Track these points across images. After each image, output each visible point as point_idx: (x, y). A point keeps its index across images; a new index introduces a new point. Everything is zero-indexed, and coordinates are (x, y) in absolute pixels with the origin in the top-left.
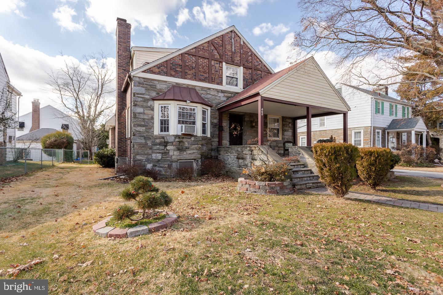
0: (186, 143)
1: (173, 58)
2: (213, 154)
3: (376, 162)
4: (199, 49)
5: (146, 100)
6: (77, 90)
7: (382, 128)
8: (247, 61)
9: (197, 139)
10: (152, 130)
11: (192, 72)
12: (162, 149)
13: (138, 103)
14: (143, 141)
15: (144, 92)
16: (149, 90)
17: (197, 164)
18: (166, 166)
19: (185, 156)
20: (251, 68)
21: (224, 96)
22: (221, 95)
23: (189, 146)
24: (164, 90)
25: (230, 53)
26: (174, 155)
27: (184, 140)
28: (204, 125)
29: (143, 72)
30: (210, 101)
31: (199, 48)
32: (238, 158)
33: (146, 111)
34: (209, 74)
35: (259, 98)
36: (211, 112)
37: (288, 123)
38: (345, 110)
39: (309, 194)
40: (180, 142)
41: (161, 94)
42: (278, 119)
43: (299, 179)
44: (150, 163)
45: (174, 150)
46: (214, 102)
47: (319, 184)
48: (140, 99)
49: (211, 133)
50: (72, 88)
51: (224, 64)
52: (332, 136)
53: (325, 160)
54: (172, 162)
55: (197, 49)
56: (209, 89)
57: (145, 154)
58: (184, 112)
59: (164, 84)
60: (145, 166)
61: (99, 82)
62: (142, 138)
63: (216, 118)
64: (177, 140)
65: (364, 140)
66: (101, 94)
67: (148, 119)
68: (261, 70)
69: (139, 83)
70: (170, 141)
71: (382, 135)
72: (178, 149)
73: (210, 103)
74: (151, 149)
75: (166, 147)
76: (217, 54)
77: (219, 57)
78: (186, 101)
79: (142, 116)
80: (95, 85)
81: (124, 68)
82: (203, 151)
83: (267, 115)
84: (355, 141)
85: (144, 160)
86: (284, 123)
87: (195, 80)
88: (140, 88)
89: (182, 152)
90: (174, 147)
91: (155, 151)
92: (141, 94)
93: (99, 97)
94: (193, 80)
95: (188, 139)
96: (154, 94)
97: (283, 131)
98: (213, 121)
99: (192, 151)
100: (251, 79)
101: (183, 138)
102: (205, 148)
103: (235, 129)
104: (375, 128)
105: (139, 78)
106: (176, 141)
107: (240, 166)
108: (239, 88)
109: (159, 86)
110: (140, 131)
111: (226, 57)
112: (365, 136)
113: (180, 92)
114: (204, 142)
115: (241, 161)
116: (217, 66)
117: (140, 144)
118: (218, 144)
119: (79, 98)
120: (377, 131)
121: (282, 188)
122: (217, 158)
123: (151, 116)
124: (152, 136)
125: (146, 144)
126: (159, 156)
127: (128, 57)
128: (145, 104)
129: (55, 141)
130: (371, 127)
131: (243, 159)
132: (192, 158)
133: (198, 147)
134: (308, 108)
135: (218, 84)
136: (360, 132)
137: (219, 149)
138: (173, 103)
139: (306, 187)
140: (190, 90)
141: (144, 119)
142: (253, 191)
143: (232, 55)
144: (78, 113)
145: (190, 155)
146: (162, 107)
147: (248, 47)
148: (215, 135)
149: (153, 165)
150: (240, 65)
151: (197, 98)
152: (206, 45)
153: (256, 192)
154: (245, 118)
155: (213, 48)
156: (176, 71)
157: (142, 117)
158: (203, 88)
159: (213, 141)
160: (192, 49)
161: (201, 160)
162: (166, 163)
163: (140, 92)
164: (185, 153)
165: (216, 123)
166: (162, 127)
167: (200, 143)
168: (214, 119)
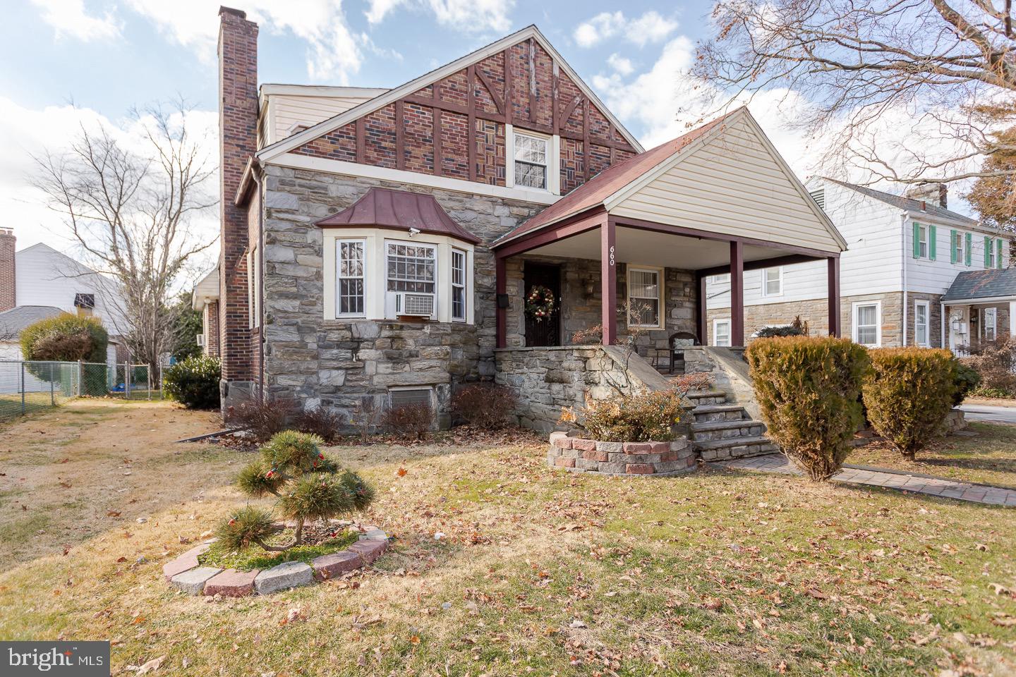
0: (411, 342)
1: (372, 114)
2: (482, 369)
3: (915, 386)
4: (442, 90)
5: (301, 228)
6: (115, 201)
7: (931, 297)
8: (570, 120)
9: (438, 329)
10: (318, 307)
11: (424, 150)
12: (347, 359)
13: (280, 237)
14: (295, 338)
15: (295, 207)
16: (308, 200)
17: (439, 397)
18: (357, 403)
19: (407, 375)
20: (581, 138)
21: (511, 215)
22: (502, 211)
23: (418, 349)
24: (349, 201)
25: (524, 100)
26: (377, 373)
27: (405, 333)
28: (457, 293)
29: (291, 152)
30: (472, 229)
31: (442, 87)
32: (549, 380)
33: (301, 258)
34: (468, 156)
35: (602, 219)
36: (475, 258)
37: (681, 286)
38: (832, 248)
39: (737, 473)
40: (393, 339)
41: (340, 210)
42: (655, 275)
43: (710, 434)
44: (314, 397)
45: (378, 361)
46: (483, 230)
47: (763, 448)
48: (284, 226)
49: (476, 312)
50: (101, 195)
51: (509, 127)
52: (798, 318)
53: (779, 383)
54: (373, 392)
55: (436, 91)
56: (471, 195)
57: (301, 373)
58: (404, 259)
59: (349, 183)
60: (299, 403)
61: (174, 179)
62: (292, 329)
63: (488, 274)
64: (386, 333)
65: (883, 328)
66: (179, 212)
67: (306, 279)
68: (609, 143)
69: (283, 182)
70: (366, 337)
71: (932, 315)
72: (388, 358)
73: (471, 232)
74: (315, 357)
75: (356, 353)
76: (490, 102)
77: (494, 111)
78: (407, 230)
79: (291, 271)
80: (164, 189)
81: (241, 143)
82: (455, 362)
83: (625, 264)
84: (860, 331)
85: (298, 389)
86: (670, 285)
87: (433, 171)
88: (284, 195)
89: (399, 366)
90: (379, 352)
91: (328, 364)
92: (287, 212)
93: (173, 219)
94: (426, 172)
95: (414, 332)
96: (322, 212)
97: (670, 306)
98: (480, 282)
99: (426, 364)
100: (582, 169)
101: (402, 328)
102: (460, 355)
103: (540, 301)
104: (912, 296)
105: (282, 167)
106: (382, 335)
107: (554, 402)
108: (551, 193)
109: (335, 190)
110: (286, 312)
111: (513, 111)
112: (888, 318)
113: (392, 206)
114: (457, 338)
115: (556, 387)
116: (491, 133)
117: (287, 345)
118: (495, 343)
119: (120, 224)
120: (918, 302)
121: (667, 458)
122: (492, 380)
123: (315, 270)
124: (319, 325)
125: (304, 345)
126: (338, 378)
127: (252, 111)
128: (298, 238)
130: (903, 292)
131: (561, 381)
132: (426, 380)
133: (442, 350)
134: (733, 245)
135: (493, 182)
136: (873, 308)
137: (498, 356)
138: (374, 235)
139: (731, 454)
140: (417, 200)
141: (296, 278)
142: (588, 466)
143: (529, 104)
144: (118, 262)
145: (420, 373)
146: (344, 246)
147: (572, 82)
148: (486, 320)
149: (323, 401)
150: (551, 132)
151: (438, 221)
152: (461, 78)
153: (597, 470)
154: (566, 272)
155: (478, 86)
156: (381, 150)
157: (291, 273)
158: (452, 194)
159: (482, 336)
160: (423, 89)
161: (451, 386)
162: (356, 395)
163: (286, 207)
164: (407, 368)
165: (488, 288)
166: (343, 301)
167: (448, 340)
168: (483, 277)
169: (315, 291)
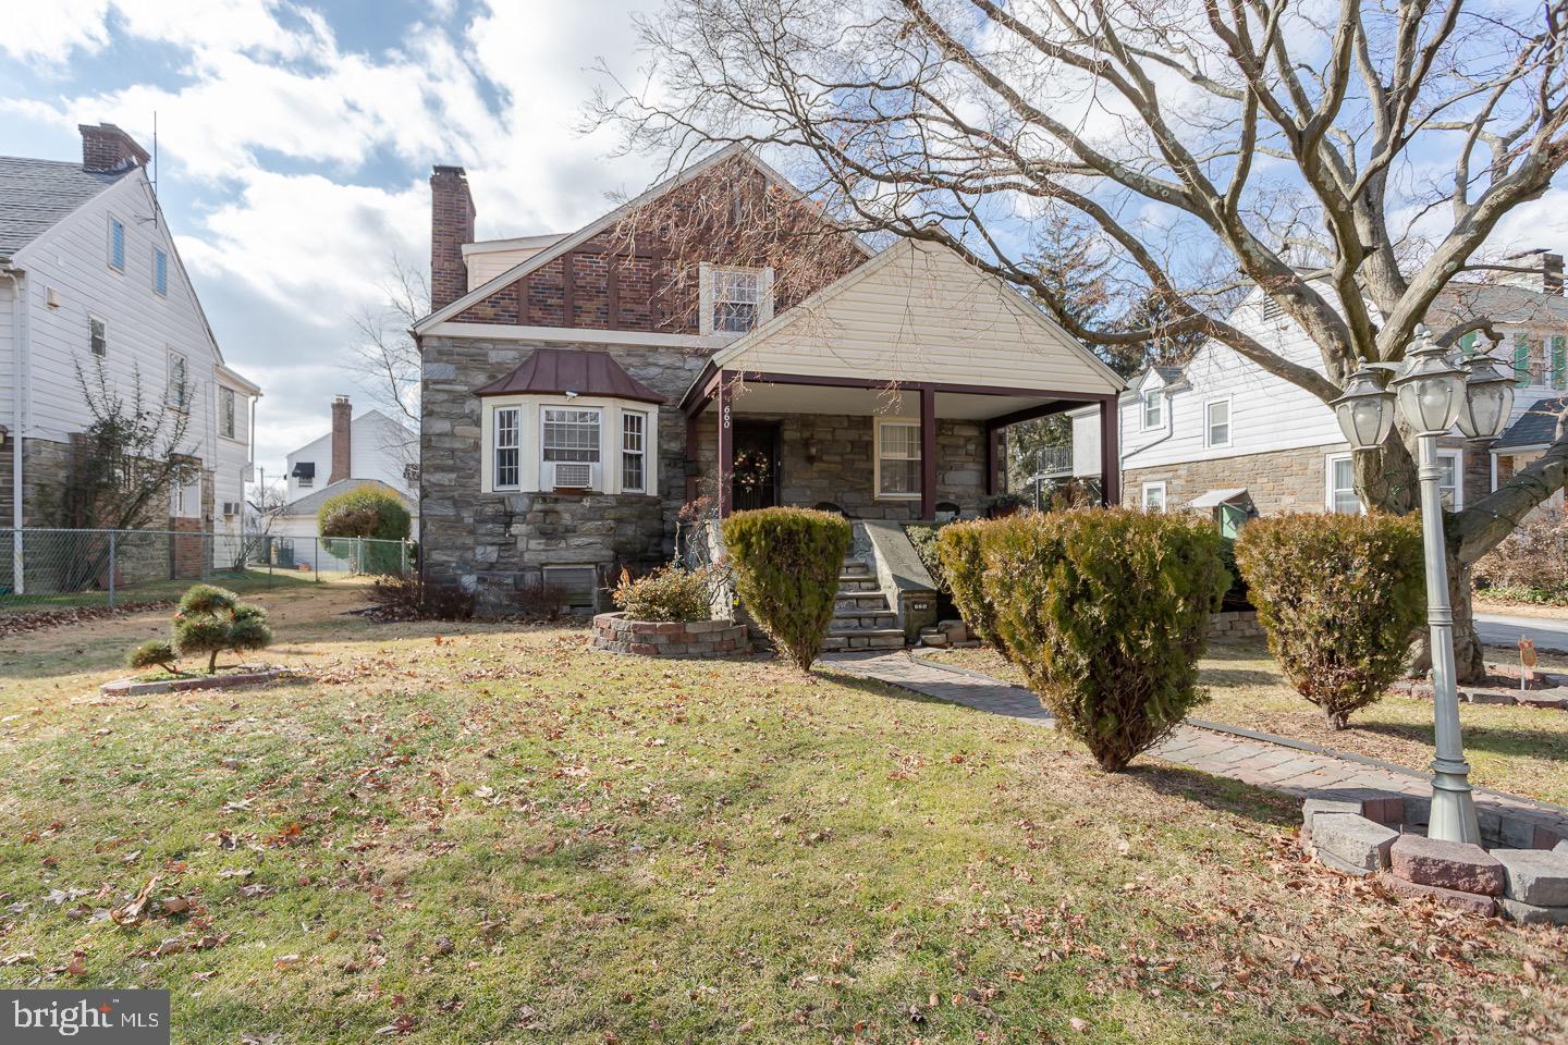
0: (567, 516)
1: (537, 270)
2: (668, 547)
4: (620, 234)
5: (459, 399)
9: (599, 502)
10: (476, 480)
11: (599, 302)
12: (500, 534)
13: (437, 409)
14: (451, 512)
15: (453, 377)
16: (466, 368)
17: (600, 576)
18: (510, 580)
19: (562, 553)
22: (694, 363)
23: (575, 523)
24: (510, 366)
26: (528, 549)
27: (560, 507)
28: (632, 462)
29: (448, 321)
30: (655, 387)
33: (459, 430)
34: (651, 305)
35: (719, 376)
36: (659, 418)
37: (962, 442)
40: (546, 513)
41: (501, 376)
44: (470, 573)
45: (529, 536)
46: (668, 387)
48: (441, 397)
49: (660, 483)
51: (704, 265)
54: (525, 569)
55: (611, 236)
56: (654, 349)
57: (457, 548)
58: (564, 426)
59: (510, 347)
60: (454, 580)
62: (446, 502)
63: (677, 437)
64: (538, 506)
67: (463, 451)
69: (440, 353)
70: (518, 511)
71: (1468, 470)
72: (541, 533)
73: (655, 391)
74: (472, 532)
75: (509, 527)
78: (564, 394)
79: (448, 443)
82: (623, 539)
83: (871, 417)
84: (1338, 498)
85: (453, 565)
86: (943, 441)
87: (608, 326)
88: (441, 365)
89: (554, 542)
90: (530, 527)
91: (484, 539)
92: (444, 382)
94: (600, 328)
95: (571, 505)
96: (480, 379)
97: (942, 469)
98: (666, 447)
99: (586, 540)
101: (556, 500)
102: (631, 530)
103: (749, 467)
105: (439, 338)
106: (535, 509)
109: (495, 356)
110: (442, 485)
111: (710, 246)
113: (556, 368)
114: (626, 511)
116: (681, 275)
117: (443, 519)
123: (473, 441)
124: (475, 497)
125: (460, 519)
126: (492, 554)
128: (456, 410)
129: (348, 515)
132: (585, 558)
133: (604, 525)
135: (683, 331)
138: (531, 401)
140: (588, 359)
141: (453, 451)
143: (733, 234)
145: (578, 550)
146: (502, 414)
148: (674, 491)
149: (479, 579)
150: (762, 264)
151: (609, 381)
154: (783, 431)
155: (665, 222)
156: (546, 308)
157: (447, 446)
158: (631, 350)
159: (668, 509)
160: (596, 237)
161: (616, 565)
162: (508, 573)
163: (444, 377)
164: (563, 544)
165: (674, 453)
166: (502, 472)
167: (612, 513)
168: (670, 441)
169: (473, 463)
